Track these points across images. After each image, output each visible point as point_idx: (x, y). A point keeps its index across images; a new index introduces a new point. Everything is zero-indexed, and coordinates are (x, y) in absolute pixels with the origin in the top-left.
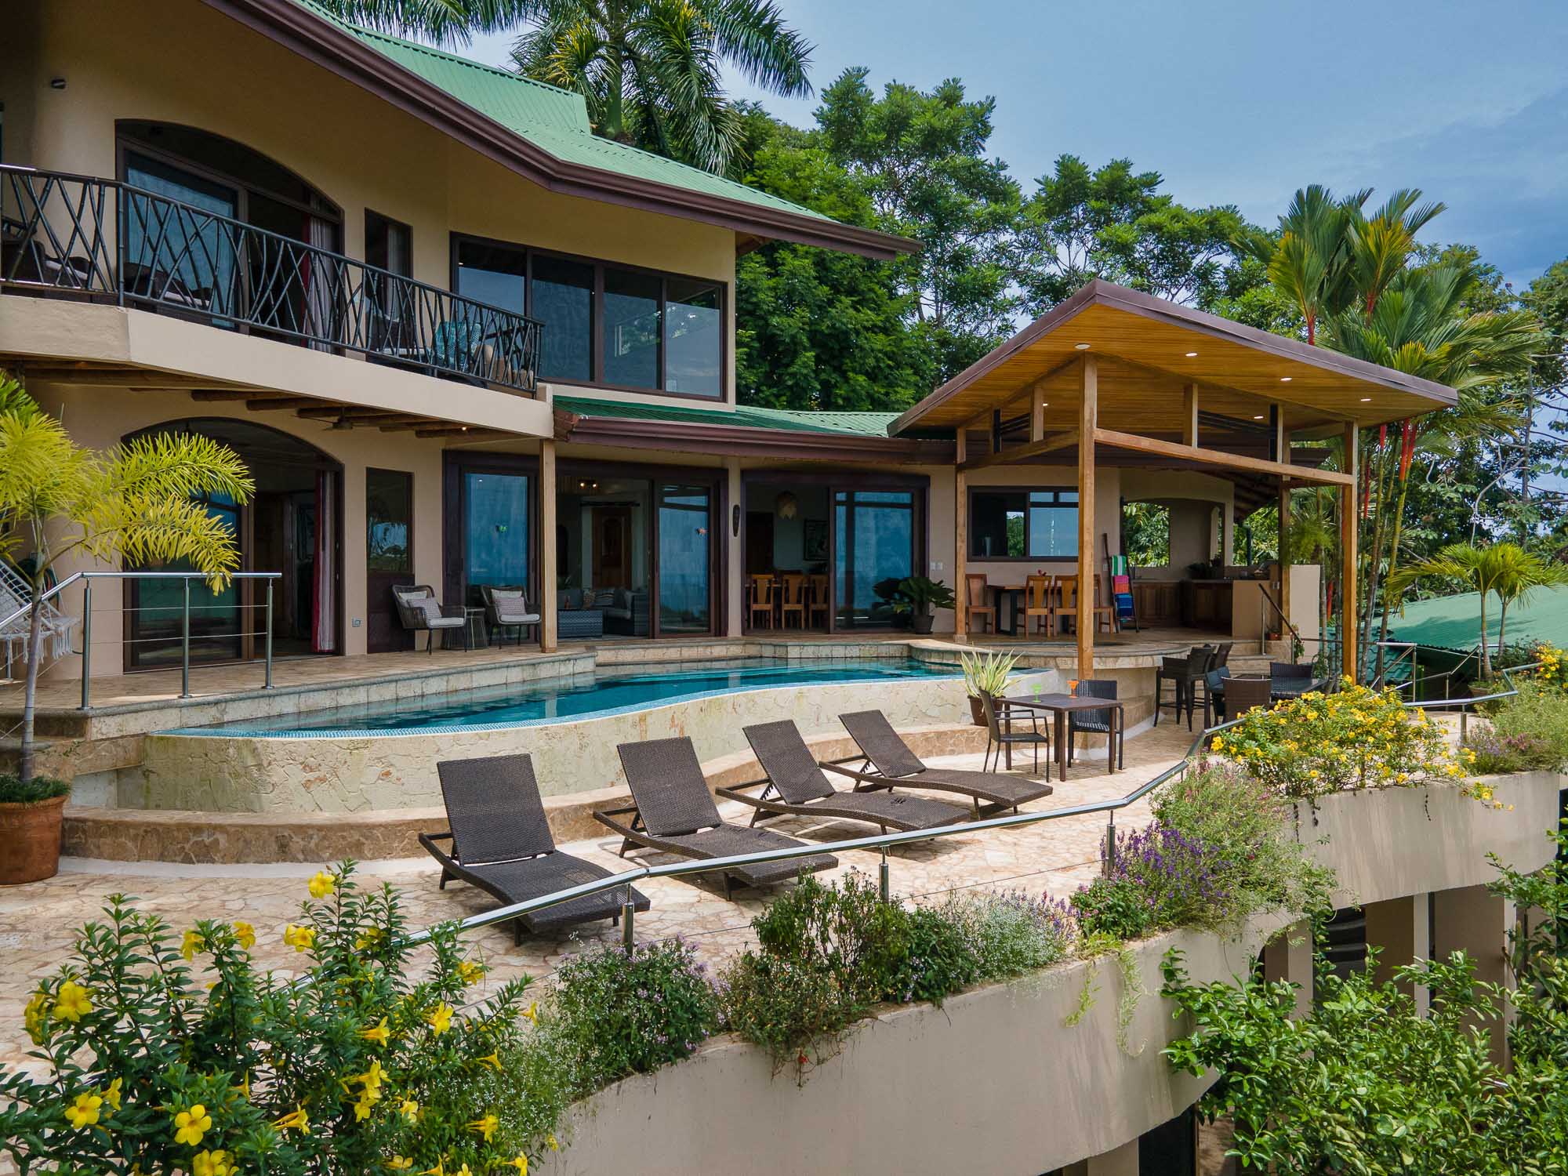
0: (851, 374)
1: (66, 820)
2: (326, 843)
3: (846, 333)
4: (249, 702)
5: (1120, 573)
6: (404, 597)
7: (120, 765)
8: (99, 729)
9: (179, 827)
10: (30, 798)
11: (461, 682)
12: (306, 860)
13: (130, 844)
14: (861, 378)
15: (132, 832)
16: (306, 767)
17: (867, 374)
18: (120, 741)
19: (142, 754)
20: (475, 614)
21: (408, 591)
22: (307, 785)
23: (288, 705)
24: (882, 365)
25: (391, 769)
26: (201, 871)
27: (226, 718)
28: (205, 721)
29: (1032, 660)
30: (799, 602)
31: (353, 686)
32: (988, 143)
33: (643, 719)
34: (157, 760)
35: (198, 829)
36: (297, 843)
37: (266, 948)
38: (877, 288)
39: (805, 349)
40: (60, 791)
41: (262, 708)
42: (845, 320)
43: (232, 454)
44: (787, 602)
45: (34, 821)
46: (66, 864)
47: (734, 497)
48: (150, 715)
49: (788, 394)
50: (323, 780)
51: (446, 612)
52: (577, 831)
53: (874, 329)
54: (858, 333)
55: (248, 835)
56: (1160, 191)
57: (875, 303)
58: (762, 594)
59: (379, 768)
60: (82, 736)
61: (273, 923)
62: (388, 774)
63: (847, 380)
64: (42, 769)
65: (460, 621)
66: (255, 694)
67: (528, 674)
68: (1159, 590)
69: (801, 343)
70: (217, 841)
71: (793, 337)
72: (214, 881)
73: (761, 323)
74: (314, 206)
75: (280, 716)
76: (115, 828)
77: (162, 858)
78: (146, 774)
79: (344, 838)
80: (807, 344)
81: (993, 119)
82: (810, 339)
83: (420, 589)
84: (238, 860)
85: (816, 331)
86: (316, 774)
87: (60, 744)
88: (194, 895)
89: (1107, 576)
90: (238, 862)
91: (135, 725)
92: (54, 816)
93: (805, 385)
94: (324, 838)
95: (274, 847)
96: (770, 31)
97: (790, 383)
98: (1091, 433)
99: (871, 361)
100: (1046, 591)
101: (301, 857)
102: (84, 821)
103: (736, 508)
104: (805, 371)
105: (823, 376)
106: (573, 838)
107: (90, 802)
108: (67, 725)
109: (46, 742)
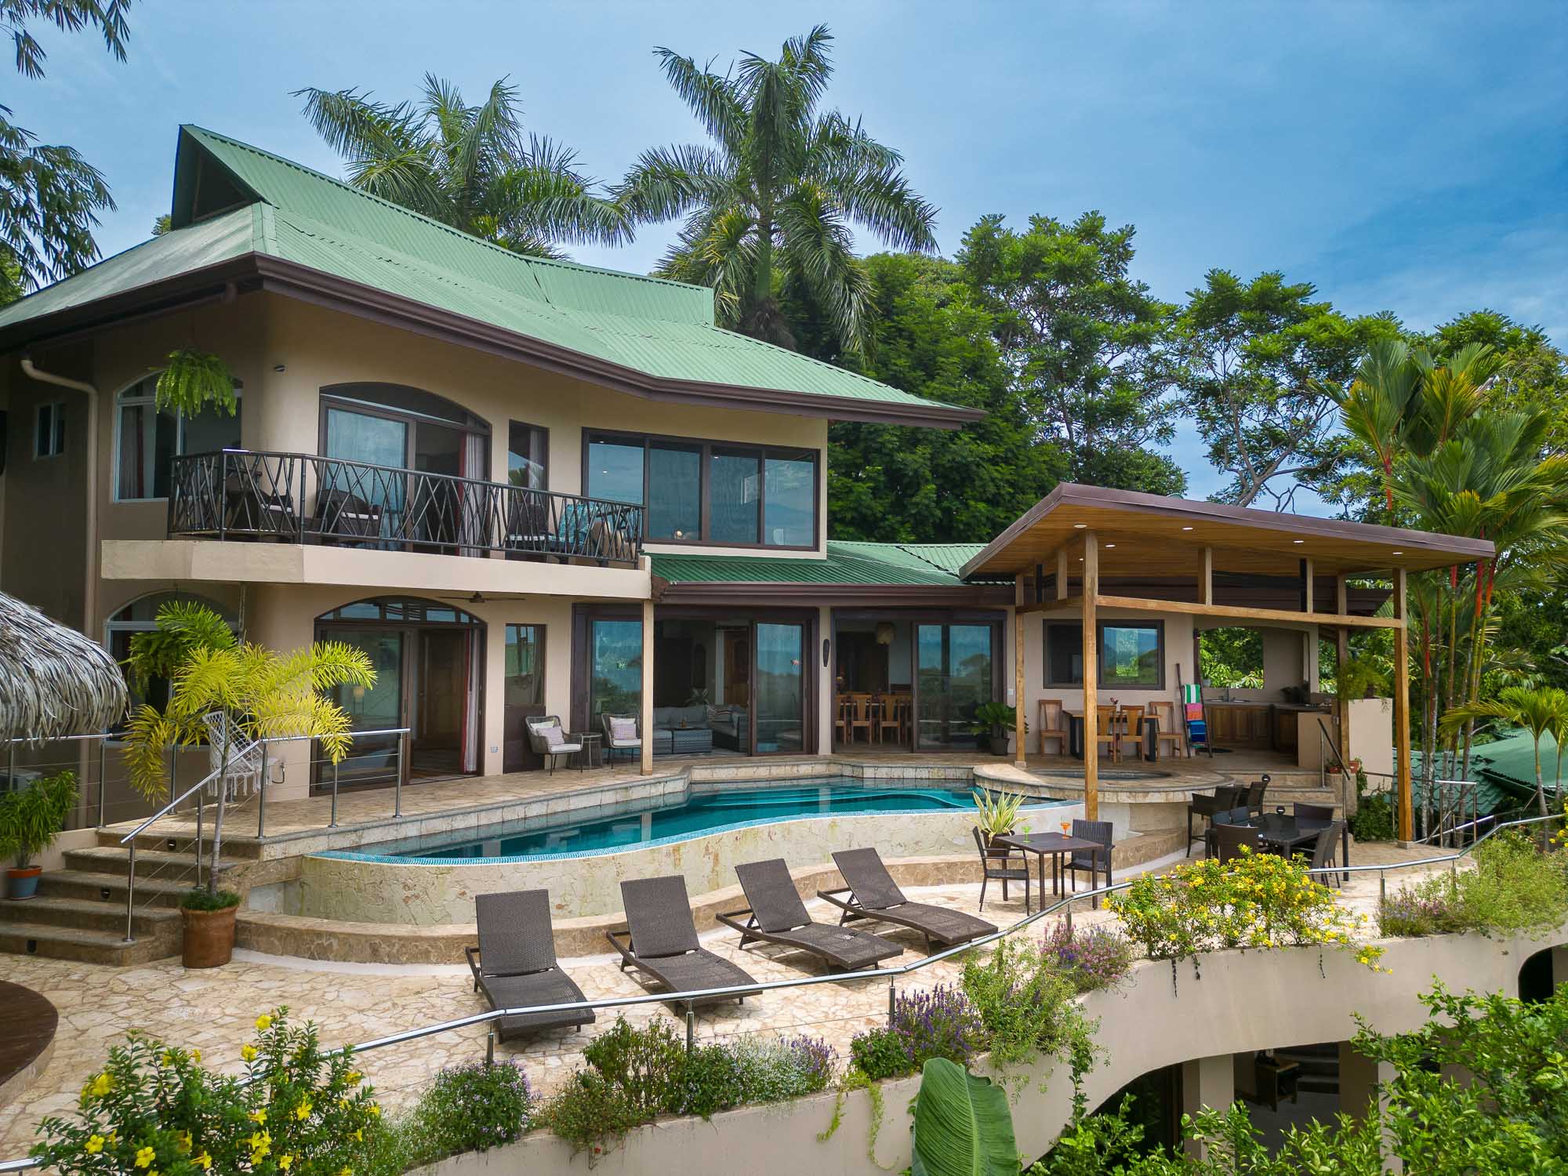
0: (972, 503)
1: (238, 921)
2: (404, 950)
3: (967, 465)
4: (380, 829)
5: (1193, 700)
6: (535, 727)
7: (284, 879)
8: (271, 852)
9: (310, 932)
10: (213, 908)
11: (560, 806)
12: (390, 962)
13: (277, 943)
14: (981, 506)
15: (279, 934)
16: (406, 886)
17: (988, 501)
18: (284, 861)
19: (299, 871)
20: (593, 739)
21: (541, 721)
22: (406, 900)
23: (412, 830)
24: (1003, 492)
25: (467, 891)
26: (320, 966)
27: (364, 841)
28: (346, 844)
29: (1067, 793)
30: (895, 719)
31: (466, 813)
32: (1131, 266)
33: (676, 849)
34: (308, 876)
35: (319, 934)
36: (384, 949)
37: (335, 1032)
38: (999, 421)
39: (927, 482)
40: (233, 901)
41: (390, 834)
42: (965, 454)
43: (362, 654)
44: (885, 718)
45: (214, 924)
46: (239, 955)
47: (825, 633)
48: (306, 841)
49: (912, 521)
50: (417, 897)
51: (569, 739)
52: (594, 947)
53: (994, 461)
54: (978, 465)
55: (352, 941)
56: (1313, 300)
57: (998, 435)
58: (862, 713)
59: (458, 889)
60: (257, 858)
61: (347, 1012)
62: (464, 894)
63: (967, 506)
64: (227, 886)
65: (577, 747)
66: (386, 822)
67: (620, 796)
68: (1249, 713)
69: (923, 477)
70: (331, 945)
71: (916, 471)
72: (326, 974)
73: (887, 459)
74: (470, 424)
75: (405, 839)
76: (269, 930)
77: (297, 954)
78: (302, 885)
79: (417, 946)
80: (929, 477)
81: (1134, 243)
82: (933, 472)
83: (549, 719)
84: (345, 959)
85: (938, 465)
86: (413, 892)
87: (238, 863)
88: (307, 986)
89: (1179, 703)
90: (344, 960)
91: (295, 849)
92: (229, 921)
93: (926, 513)
94: (403, 945)
95: (369, 951)
96: (899, 198)
97: (913, 512)
98: (1092, 598)
99: (992, 489)
100: (1111, 720)
101: (386, 959)
102: (249, 923)
103: (826, 641)
104: (927, 502)
105: (945, 504)
106: (591, 953)
107: (258, 908)
108: (246, 849)
109: (228, 862)
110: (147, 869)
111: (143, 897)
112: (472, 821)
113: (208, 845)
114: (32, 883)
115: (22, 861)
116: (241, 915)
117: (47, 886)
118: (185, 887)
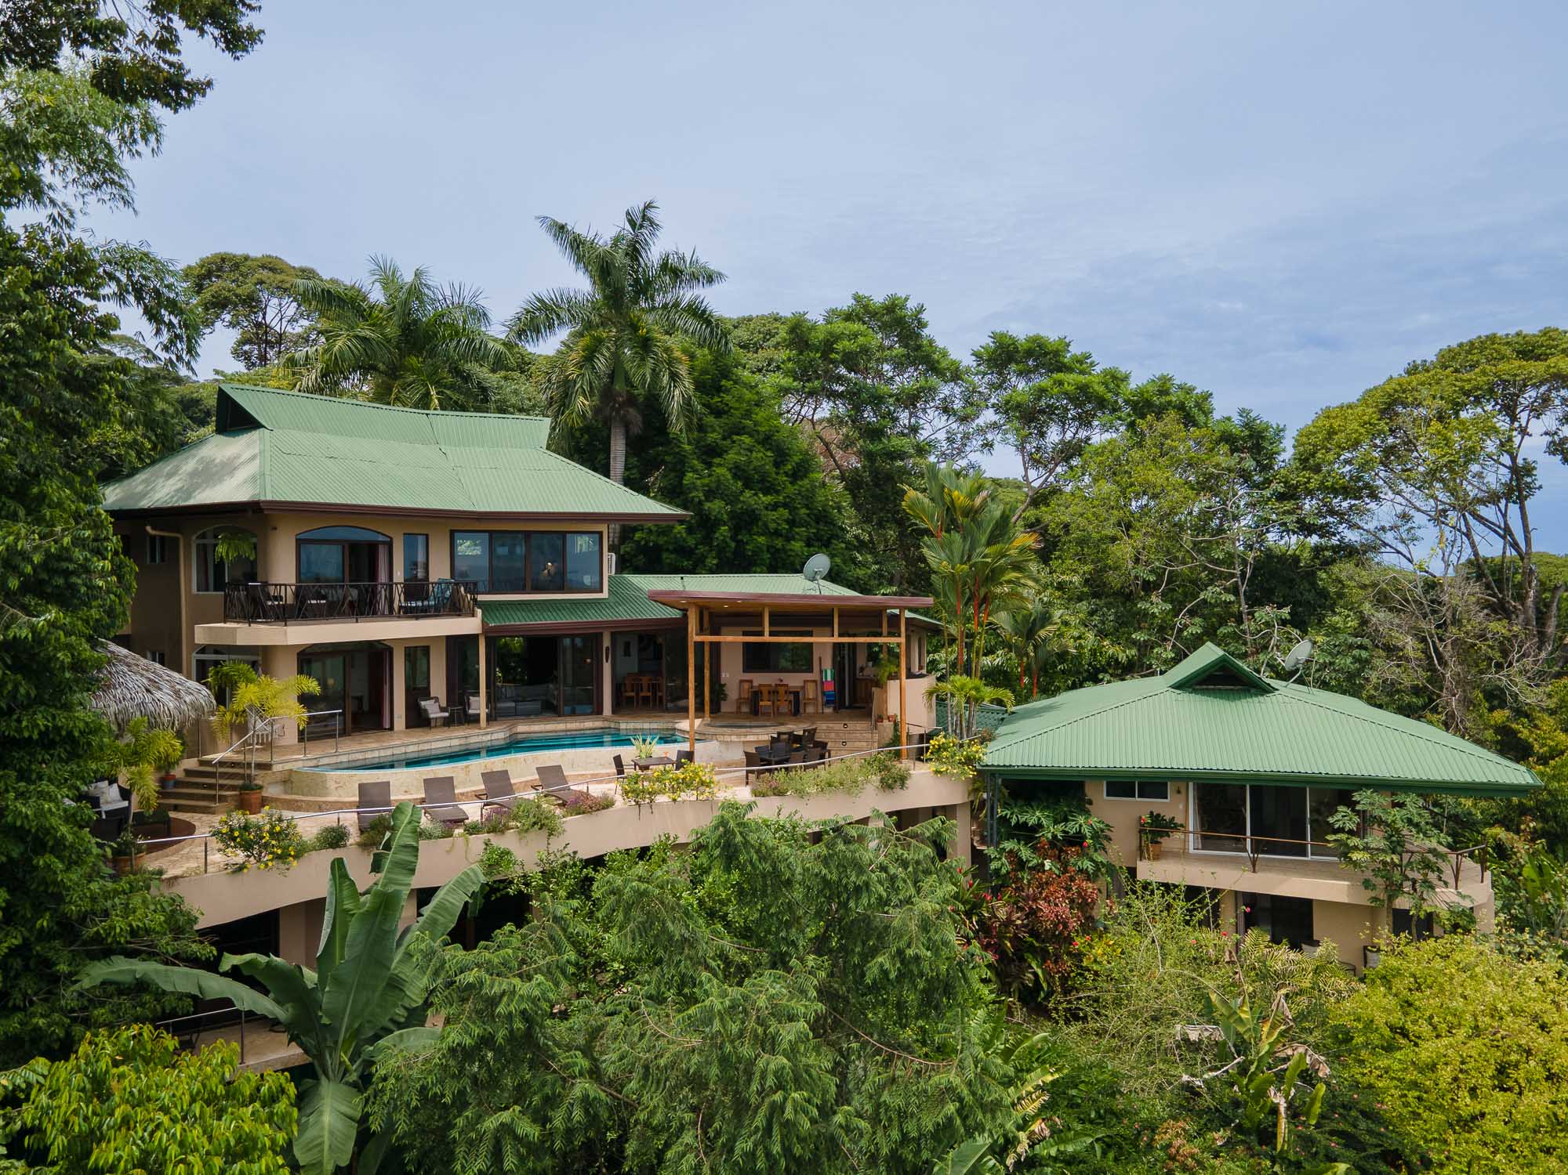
1: (263, 796)
2: (332, 807)
4: (328, 758)
5: (829, 679)
6: (424, 704)
7: (283, 779)
8: (276, 768)
9: (293, 800)
10: (252, 790)
11: (426, 747)
13: (279, 805)
15: (280, 801)
16: (336, 782)
18: (283, 772)
19: (290, 776)
20: (456, 710)
21: (428, 702)
22: (336, 788)
23: (344, 759)
25: (358, 784)
26: (298, 814)
27: (320, 763)
28: (311, 765)
31: (372, 750)
34: (294, 778)
36: (324, 806)
40: (261, 788)
41: (333, 760)
45: (253, 797)
47: (606, 642)
48: (293, 763)
50: (341, 787)
51: (441, 710)
55: (310, 804)
60: (271, 770)
62: (356, 785)
64: (259, 782)
65: (445, 715)
66: (331, 755)
67: (463, 742)
70: (302, 805)
74: (380, 538)
75: (341, 762)
76: (276, 800)
77: (288, 809)
78: (292, 782)
79: (337, 805)
83: (432, 699)
84: (308, 811)
85: (731, 511)
87: (262, 773)
89: (820, 681)
91: (288, 767)
92: (260, 795)
95: (318, 807)
101: (325, 811)
102: (268, 797)
103: (607, 647)
107: (271, 791)
108: (266, 767)
109: (258, 772)
110: (223, 775)
111: (222, 787)
112: (376, 754)
113: (249, 764)
114: (171, 783)
115: (167, 773)
116: (264, 794)
117: (178, 783)
118: (240, 782)
